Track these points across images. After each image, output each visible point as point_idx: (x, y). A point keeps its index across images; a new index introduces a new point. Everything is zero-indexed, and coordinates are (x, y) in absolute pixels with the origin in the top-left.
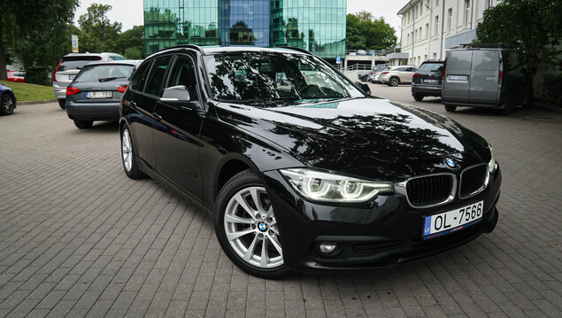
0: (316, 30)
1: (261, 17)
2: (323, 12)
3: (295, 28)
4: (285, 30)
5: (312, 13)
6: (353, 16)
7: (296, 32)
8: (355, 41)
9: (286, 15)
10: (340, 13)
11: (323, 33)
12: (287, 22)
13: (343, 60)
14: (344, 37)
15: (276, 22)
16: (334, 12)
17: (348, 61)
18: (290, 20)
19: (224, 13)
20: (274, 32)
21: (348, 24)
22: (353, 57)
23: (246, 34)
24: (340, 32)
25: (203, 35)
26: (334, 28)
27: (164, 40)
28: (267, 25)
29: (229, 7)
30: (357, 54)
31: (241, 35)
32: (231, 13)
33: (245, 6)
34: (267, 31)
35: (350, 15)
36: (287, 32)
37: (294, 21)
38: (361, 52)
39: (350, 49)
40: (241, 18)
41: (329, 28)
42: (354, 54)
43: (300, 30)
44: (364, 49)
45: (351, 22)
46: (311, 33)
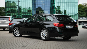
0: (67, 10)
1: (47, 6)
2: (70, 4)
3: (59, 10)
4: (56, 10)
5: (66, 4)
6: (81, 5)
7: (60, 11)
8: (82, 14)
9: (56, 5)
10: (76, 4)
11: (69, 11)
12: (56, 8)
13: (77, 21)
14: (77, 13)
15: (53, 7)
16: (74, 4)
17: (79, 22)
18: (57, 7)
19: (34, 4)
20: (52, 11)
21: (79, 8)
22: (81, 20)
23: (42, 11)
24: (76, 11)
25: (27, 12)
26: (74, 10)
27: (12, 13)
28: (49, 8)
29: (36, 2)
30: (82, 19)
31: (40, 12)
32: (37, 4)
33: (42, 2)
34: (49, 11)
35: (80, 5)
36: (56, 11)
37: (59, 7)
38: (84, 18)
39: (80, 17)
40: (40, 6)
41: (72, 10)
42: (81, 19)
43: (61, 10)
44: (85, 17)
45: (80, 7)
46: (65, 11)
